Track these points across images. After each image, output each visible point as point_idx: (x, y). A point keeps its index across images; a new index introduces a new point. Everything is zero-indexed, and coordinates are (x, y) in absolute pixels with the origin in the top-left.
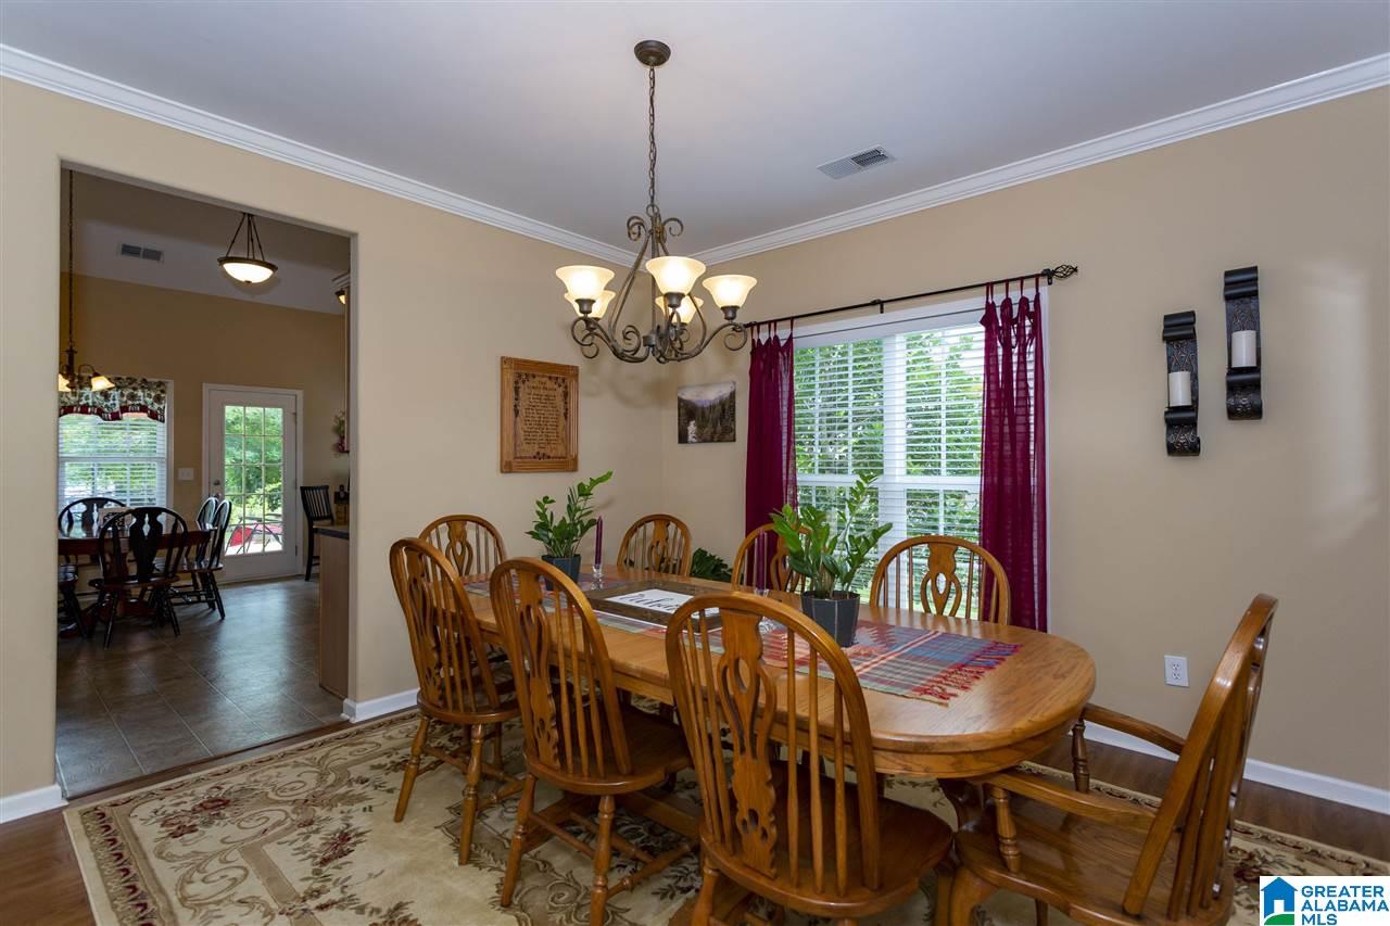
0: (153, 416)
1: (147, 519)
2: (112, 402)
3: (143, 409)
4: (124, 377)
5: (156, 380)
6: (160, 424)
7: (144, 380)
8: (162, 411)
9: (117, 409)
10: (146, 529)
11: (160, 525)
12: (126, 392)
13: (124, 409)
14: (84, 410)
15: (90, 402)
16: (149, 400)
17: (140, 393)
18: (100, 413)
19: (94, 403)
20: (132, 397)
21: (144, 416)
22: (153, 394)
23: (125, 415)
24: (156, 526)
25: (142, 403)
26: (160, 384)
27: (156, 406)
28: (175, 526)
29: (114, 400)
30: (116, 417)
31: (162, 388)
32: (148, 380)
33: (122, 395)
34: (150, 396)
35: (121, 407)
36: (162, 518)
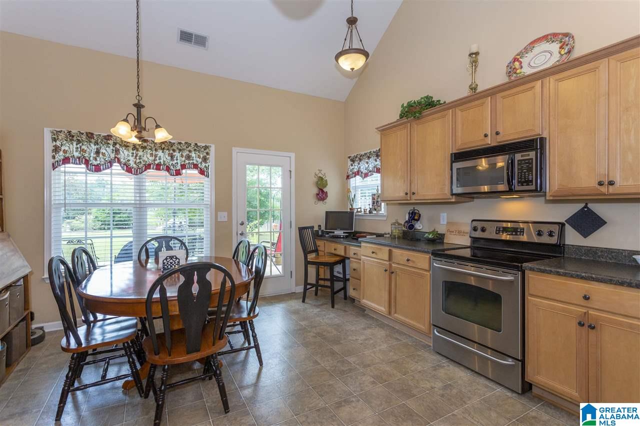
0: (202, 172)
1: (196, 278)
2: (176, 161)
3: (196, 166)
4: (183, 142)
5: (204, 145)
6: (206, 179)
7: (196, 144)
8: (207, 168)
9: (179, 167)
10: (195, 289)
11: (209, 284)
12: (184, 154)
13: (183, 167)
14: (158, 167)
15: (162, 161)
16: (200, 160)
17: (193, 155)
18: (168, 169)
19: (164, 161)
20: (188, 157)
21: (196, 172)
22: (202, 156)
23: (184, 171)
24: (205, 285)
25: (195, 162)
26: (206, 147)
27: (204, 164)
28: (223, 284)
29: (177, 160)
30: (178, 173)
31: (207, 150)
32: (199, 144)
33: (182, 156)
34: (199, 157)
35: (181, 165)
36: (210, 276)
